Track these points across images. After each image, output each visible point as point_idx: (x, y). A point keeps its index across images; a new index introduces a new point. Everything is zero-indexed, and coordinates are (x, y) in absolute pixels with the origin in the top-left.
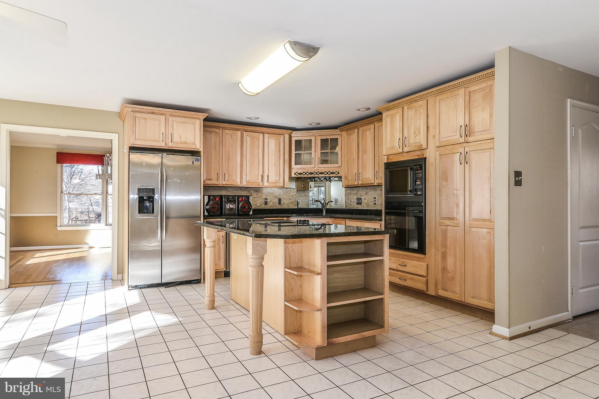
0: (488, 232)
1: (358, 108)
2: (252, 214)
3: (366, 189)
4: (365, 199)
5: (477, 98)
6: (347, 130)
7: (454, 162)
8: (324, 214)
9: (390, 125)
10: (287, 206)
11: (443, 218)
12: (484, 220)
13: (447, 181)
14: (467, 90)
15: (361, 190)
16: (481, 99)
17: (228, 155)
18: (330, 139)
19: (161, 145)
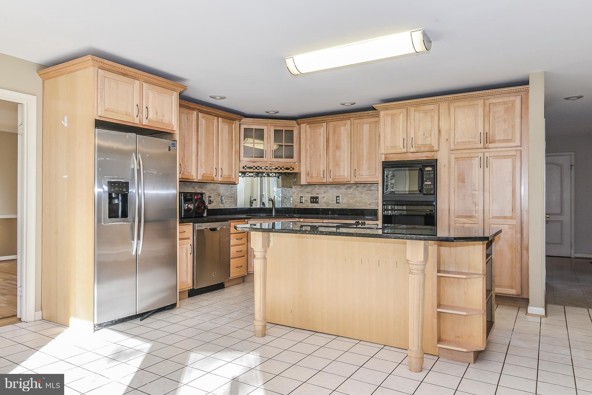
0: (510, 228)
1: (343, 102)
2: (206, 215)
3: (324, 187)
4: (323, 197)
5: (500, 110)
6: (309, 123)
7: (472, 165)
8: (274, 214)
9: (391, 124)
10: (229, 206)
11: (459, 217)
12: (505, 218)
13: (464, 182)
14: (487, 102)
15: (318, 187)
16: (503, 112)
17: (184, 141)
18: (285, 130)
19: (135, 121)
